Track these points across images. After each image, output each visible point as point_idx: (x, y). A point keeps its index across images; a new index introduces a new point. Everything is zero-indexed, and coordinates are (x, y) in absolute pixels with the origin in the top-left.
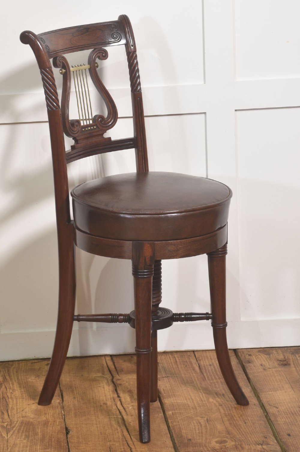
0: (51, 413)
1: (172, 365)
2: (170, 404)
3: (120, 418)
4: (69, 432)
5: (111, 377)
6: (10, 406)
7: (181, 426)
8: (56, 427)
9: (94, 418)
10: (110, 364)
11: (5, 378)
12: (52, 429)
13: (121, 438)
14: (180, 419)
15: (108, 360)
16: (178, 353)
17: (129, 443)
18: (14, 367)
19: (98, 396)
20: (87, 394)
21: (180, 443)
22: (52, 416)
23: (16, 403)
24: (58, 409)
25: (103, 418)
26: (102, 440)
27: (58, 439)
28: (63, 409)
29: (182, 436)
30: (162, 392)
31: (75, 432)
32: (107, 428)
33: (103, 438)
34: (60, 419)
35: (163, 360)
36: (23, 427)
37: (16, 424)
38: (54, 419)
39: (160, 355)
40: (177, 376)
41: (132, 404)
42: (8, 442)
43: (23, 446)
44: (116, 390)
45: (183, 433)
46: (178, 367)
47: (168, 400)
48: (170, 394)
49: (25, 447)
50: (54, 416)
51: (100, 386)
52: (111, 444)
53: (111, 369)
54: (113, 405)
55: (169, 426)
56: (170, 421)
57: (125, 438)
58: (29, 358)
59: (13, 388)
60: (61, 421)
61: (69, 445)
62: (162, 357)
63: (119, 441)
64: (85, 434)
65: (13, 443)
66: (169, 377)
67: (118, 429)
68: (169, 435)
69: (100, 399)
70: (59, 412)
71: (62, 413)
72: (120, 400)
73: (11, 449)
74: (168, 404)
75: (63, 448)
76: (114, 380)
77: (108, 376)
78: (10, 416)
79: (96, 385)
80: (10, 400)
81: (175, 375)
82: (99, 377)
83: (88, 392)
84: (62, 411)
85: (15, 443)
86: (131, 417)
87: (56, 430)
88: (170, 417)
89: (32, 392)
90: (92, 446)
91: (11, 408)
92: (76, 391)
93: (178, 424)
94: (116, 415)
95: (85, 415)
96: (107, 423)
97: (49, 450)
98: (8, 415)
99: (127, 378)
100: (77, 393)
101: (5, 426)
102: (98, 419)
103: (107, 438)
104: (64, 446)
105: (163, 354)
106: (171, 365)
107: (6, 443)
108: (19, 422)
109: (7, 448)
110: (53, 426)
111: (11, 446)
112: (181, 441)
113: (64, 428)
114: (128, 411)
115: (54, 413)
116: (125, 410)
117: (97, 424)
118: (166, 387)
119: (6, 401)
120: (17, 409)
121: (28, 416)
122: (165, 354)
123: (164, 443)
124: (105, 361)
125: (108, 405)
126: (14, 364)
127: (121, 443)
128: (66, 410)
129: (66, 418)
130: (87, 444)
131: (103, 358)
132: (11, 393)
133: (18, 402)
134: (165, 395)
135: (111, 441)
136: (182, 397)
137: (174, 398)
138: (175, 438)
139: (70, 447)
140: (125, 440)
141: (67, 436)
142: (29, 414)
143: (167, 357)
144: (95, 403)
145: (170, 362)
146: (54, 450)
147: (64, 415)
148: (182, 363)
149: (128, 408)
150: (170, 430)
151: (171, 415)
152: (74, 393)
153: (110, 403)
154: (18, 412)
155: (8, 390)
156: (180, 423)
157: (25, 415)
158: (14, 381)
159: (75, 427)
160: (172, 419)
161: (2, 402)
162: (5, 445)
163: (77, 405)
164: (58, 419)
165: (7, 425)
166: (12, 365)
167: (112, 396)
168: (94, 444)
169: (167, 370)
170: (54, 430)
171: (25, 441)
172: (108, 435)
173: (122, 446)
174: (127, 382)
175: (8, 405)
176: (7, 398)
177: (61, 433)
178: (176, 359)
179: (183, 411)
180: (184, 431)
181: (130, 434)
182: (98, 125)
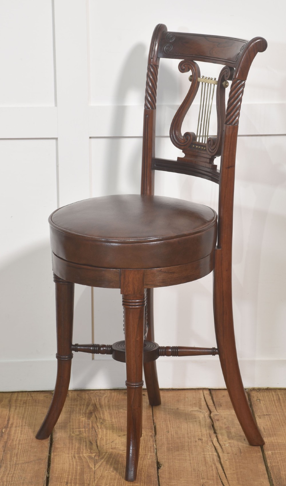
0: (143, 447)
1: (275, 403)
2: (270, 443)
3: (216, 455)
4: (161, 467)
5: (209, 412)
6: (100, 436)
7: (280, 466)
8: (147, 460)
9: (187, 453)
10: (208, 398)
11: (95, 407)
12: (143, 462)
13: (216, 476)
14: (280, 460)
15: (206, 394)
16: (282, 390)
17: (223, 481)
18: (106, 396)
19: (193, 431)
20: (182, 429)
21: (279, 484)
22: (143, 450)
23: (106, 434)
24: (150, 442)
25: (197, 455)
26: (195, 477)
27: (148, 474)
28: (155, 442)
29: (280, 478)
30: (262, 431)
31: (166, 467)
32: (201, 465)
33: (196, 475)
34: (152, 453)
35: (265, 397)
36: (111, 459)
37: (105, 455)
38: (146, 452)
39: (262, 392)
40: (279, 415)
41: (230, 441)
42: (95, 473)
43: (110, 479)
44: (213, 426)
45: (283, 474)
46: (281, 406)
47: (268, 439)
48: (271, 433)
49: (113, 479)
50: (145, 449)
51: (196, 421)
52: (204, 481)
53: (208, 404)
54: (209, 441)
55: (268, 466)
56: (268, 461)
57: (220, 477)
58: (122, 388)
59: (103, 418)
60: (152, 454)
61: (160, 480)
62: (264, 394)
63: (213, 480)
64: (177, 469)
65: (101, 475)
66: (271, 415)
67: (212, 467)
68: (266, 476)
69: (196, 435)
70: (151, 446)
71: (154, 447)
72: (217, 436)
73: (97, 481)
74: (268, 443)
75: (153, 483)
76: (211, 415)
77: (206, 410)
78: (98, 447)
79: (191, 419)
80: (100, 430)
81: (277, 414)
82: (195, 411)
83: (183, 427)
84: (154, 445)
85: (103, 475)
86: (227, 455)
87: (146, 464)
88: (269, 457)
89: (124, 423)
90: (184, 483)
91: (101, 438)
92: (170, 424)
93: (277, 464)
94: (211, 452)
95: (178, 450)
96: (201, 460)
97: (138, 484)
98: (96, 446)
99: (225, 413)
100: (171, 427)
101: (93, 457)
102: (192, 455)
103: (201, 476)
104: (154, 481)
105: (265, 390)
106: (273, 402)
107: (93, 474)
108: (107, 453)
109: (93, 480)
110: (143, 460)
111: (98, 478)
112: (279, 483)
113: (155, 463)
114: (224, 449)
115: (145, 446)
116: (221, 447)
117: (190, 460)
118: (267, 425)
119: (96, 431)
120: (107, 440)
121: (118, 448)
122: (268, 391)
123: (261, 484)
124: (202, 395)
125: (203, 441)
126: (106, 393)
127: (215, 481)
128: (158, 444)
129: (158, 452)
130: (179, 480)
131: (201, 392)
132: (102, 423)
133: (108, 433)
134: (265, 433)
135: (204, 478)
136: (283, 437)
137: (275, 438)
138: (273, 480)
139: (160, 483)
140: (219, 478)
141: (158, 471)
142: (119, 445)
143: (270, 394)
144: (189, 438)
145: (272, 400)
146: (143, 484)
147: (156, 449)
148: (285, 401)
149: (225, 445)
150: (269, 470)
151: (270, 455)
152: (168, 427)
153: (206, 439)
154: (108, 443)
155: (98, 419)
156: (279, 463)
157: (114, 447)
158: (105, 411)
159: (167, 462)
160: (271, 460)
161: (91, 431)
162: (92, 477)
163: (170, 439)
164: (150, 452)
165: (95, 456)
166: (104, 394)
167: (208, 432)
168: (186, 480)
169: (268, 408)
170: (145, 464)
171: (113, 474)
172: (202, 472)
173: (216, 484)
174: (225, 418)
175: (97, 435)
176: (96, 428)
177: (152, 468)
178: (279, 397)
179: (283, 452)
180: (284, 473)
181: (226, 472)
182: (207, 147)
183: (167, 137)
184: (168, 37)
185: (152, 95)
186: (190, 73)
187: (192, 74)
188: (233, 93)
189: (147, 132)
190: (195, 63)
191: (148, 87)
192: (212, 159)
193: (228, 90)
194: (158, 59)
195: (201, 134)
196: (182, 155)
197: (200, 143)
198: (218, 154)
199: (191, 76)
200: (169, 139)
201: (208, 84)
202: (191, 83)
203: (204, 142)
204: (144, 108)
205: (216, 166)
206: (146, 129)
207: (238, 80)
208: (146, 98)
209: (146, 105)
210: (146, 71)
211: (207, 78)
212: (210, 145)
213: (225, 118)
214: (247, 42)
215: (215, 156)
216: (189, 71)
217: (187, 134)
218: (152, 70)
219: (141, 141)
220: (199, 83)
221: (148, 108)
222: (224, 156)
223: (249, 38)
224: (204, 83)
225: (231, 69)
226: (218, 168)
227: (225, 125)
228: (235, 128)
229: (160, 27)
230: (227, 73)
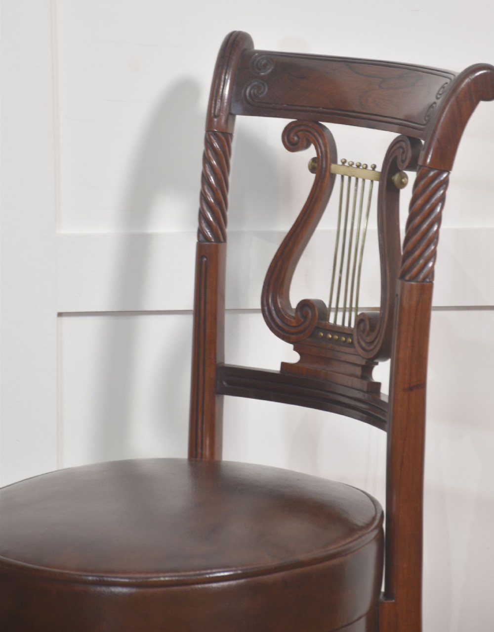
182: (355, 337)
183: (254, 311)
184: (255, 63)
185: (217, 209)
186: (311, 152)
187: (315, 155)
188: (419, 202)
189: (205, 300)
190: (325, 127)
191: (206, 187)
192: (368, 369)
193: (406, 196)
194: (230, 117)
195: (341, 305)
196: (293, 357)
197: (339, 327)
198: (383, 354)
199: (314, 160)
200: (260, 318)
201: (357, 179)
202: (313, 176)
203: (346, 324)
204: (195, 240)
205: (378, 385)
206: (203, 292)
207: (431, 169)
208: (202, 215)
209: (200, 232)
210: (201, 147)
211: (353, 164)
212: (364, 331)
213: (400, 264)
214: (452, 77)
215: (376, 361)
216: (307, 146)
217: (305, 304)
218: (216, 145)
219: (188, 322)
220: (333, 177)
221: (207, 239)
222: (398, 359)
223: (457, 65)
224: (346, 178)
225: (415, 142)
226: (385, 390)
227: (399, 282)
228: (426, 289)
229: (234, 40)
230: (403, 153)
